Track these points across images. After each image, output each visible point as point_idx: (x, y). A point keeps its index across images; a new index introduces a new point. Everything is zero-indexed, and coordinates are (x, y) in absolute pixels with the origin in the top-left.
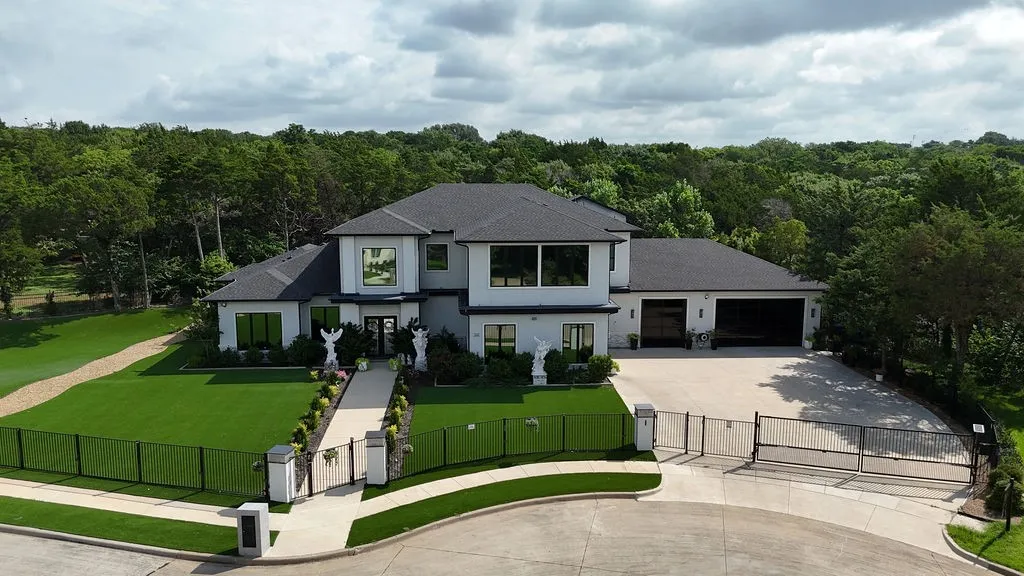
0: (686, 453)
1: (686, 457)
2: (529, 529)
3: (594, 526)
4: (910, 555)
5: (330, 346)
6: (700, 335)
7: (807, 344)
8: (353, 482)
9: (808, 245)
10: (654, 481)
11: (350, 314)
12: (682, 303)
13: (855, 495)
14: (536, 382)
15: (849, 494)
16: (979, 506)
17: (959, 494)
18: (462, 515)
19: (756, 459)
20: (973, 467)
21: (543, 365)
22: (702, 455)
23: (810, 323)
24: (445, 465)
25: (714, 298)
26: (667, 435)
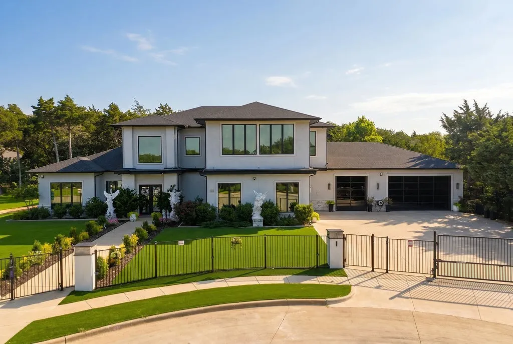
0: (373, 271)
1: (374, 274)
3: (281, 328)
5: (109, 203)
6: (378, 202)
7: (455, 208)
8: (61, 289)
9: (447, 150)
11: (127, 183)
12: (364, 179)
14: (255, 225)
18: (147, 318)
19: (437, 275)
21: (260, 212)
22: (387, 272)
23: (456, 194)
24: (156, 277)
25: (387, 174)
26: (356, 255)
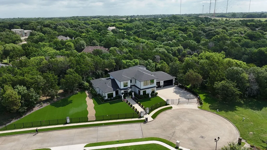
0: (172, 103)
2: (165, 115)
4: (196, 110)
6: (162, 86)
7: (174, 85)
10: (171, 107)
12: (160, 82)
13: (189, 105)
14: (150, 97)
15: (188, 105)
16: (199, 104)
17: (197, 103)
19: (179, 103)
20: (198, 100)
21: (150, 95)
22: (174, 103)
23: (174, 82)
25: (163, 81)
26: (169, 102)
